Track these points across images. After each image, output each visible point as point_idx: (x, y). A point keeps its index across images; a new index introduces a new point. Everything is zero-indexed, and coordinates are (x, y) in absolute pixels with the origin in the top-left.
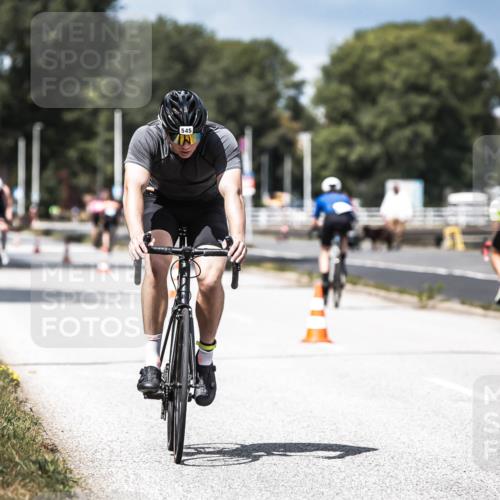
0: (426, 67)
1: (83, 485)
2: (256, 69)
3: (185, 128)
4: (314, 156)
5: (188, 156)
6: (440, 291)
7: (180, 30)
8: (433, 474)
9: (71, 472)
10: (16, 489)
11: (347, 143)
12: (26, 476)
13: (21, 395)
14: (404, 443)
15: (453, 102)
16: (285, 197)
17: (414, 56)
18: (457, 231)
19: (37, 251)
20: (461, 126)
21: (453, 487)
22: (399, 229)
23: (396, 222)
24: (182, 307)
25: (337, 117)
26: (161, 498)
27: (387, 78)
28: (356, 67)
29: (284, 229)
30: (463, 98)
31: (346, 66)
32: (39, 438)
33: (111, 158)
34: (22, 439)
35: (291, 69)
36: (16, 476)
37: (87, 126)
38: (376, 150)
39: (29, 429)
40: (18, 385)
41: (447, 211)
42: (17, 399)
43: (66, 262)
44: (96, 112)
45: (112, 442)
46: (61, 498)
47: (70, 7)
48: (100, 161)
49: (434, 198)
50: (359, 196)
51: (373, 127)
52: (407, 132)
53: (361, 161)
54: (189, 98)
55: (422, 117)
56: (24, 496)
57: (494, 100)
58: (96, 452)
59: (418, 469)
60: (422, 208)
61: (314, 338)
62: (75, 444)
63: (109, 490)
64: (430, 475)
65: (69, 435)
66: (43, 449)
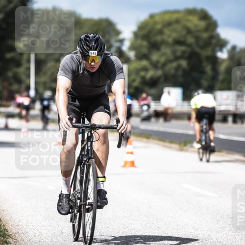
0: (184, 32)
1: (13, 237)
3: (93, 52)
4: (129, 75)
6: (190, 142)
9: (7, 231)
11: (145, 69)
14: (171, 217)
15: (197, 49)
17: (178, 27)
24: (89, 158)
25: (141, 57)
26: (51, 244)
27: (165, 37)
30: (202, 47)
31: (145, 32)
33: (29, 76)
35: (118, 33)
37: (17, 61)
38: (159, 73)
43: (6, 128)
45: (28, 216)
48: (23, 77)
49: (187, 97)
50: (151, 95)
51: (158, 62)
52: (174, 64)
54: (95, 37)
55: (182, 57)
57: (217, 49)
58: (20, 221)
59: (178, 230)
60: (182, 101)
61: (128, 165)
62: (10, 217)
63: (26, 240)
64: (184, 233)
65: (7, 213)
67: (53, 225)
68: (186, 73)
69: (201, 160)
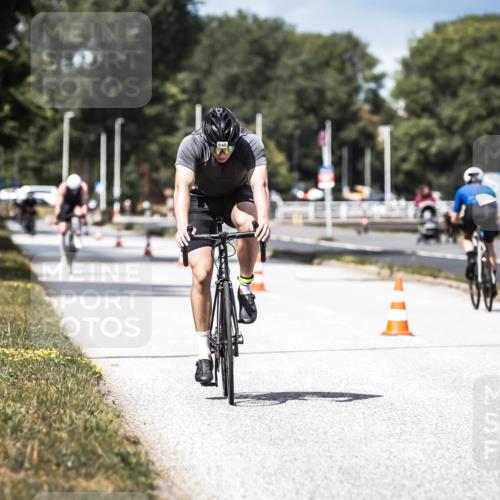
1: (166, 477)
2: (336, 63)
3: (221, 143)
4: (394, 149)
7: (260, 23)
9: (153, 465)
10: (99, 481)
11: (428, 136)
12: (109, 469)
13: (103, 388)
16: (366, 190)
17: (494, 48)
19: (119, 245)
24: (223, 281)
25: (415, 112)
27: (468, 71)
28: (436, 59)
29: (365, 221)
31: (427, 59)
32: (122, 430)
34: (105, 431)
35: (372, 62)
36: (99, 468)
38: (457, 142)
39: (111, 421)
40: (100, 377)
42: (99, 391)
45: (194, 434)
50: (439, 189)
51: (453, 120)
52: (488, 125)
53: (440, 153)
56: (107, 487)
58: (178, 444)
61: (395, 330)
62: (157, 436)
63: (191, 482)
65: (151, 427)
66: (126, 442)
67: (244, 452)
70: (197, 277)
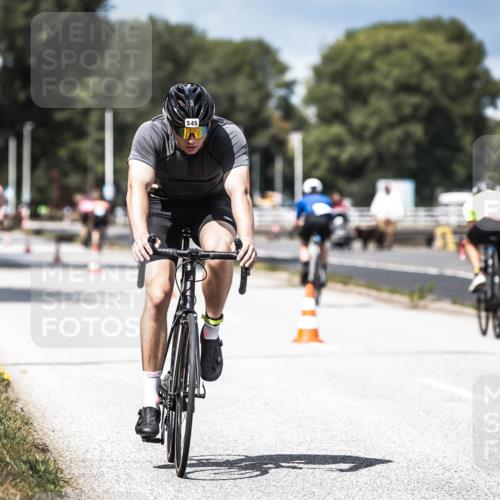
0: (417, 67)
1: (74, 485)
2: (247, 69)
3: (191, 120)
4: (305, 155)
5: (194, 152)
6: (431, 291)
7: (171, 29)
8: (424, 473)
9: (62, 472)
10: (7, 489)
11: (339, 143)
12: (16, 476)
13: (12, 395)
14: (395, 443)
15: (444, 102)
16: (276, 197)
17: (406, 56)
18: (448, 231)
19: (28, 251)
20: (452, 126)
21: (445, 486)
22: (390, 230)
23: (388, 222)
24: (187, 312)
25: (328, 117)
26: (152, 498)
27: (378, 78)
28: (347, 66)
29: (275, 229)
30: (453, 98)
31: (337, 66)
32: (30, 438)
33: (101, 158)
34: (13, 439)
35: (282, 69)
36: (7, 476)
37: (78, 126)
38: (367, 149)
39: (20, 428)
40: (8, 384)
41: (438, 211)
42: (7, 399)
43: (57, 262)
44: (86, 112)
45: (102, 442)
46: (52, 498)
47: (61, 6)
48: (91, 160)
49: (425, 198)
50: (351, 195)
51: (364, 127)
52: (398, 132)
53: (352, 160)
54: (195, 90)
55: (414, 117)
56: (16, 496)
57: (486, 100)
58: (87, 452)
59: (409, 469)
60: (414, 208)
61: (305, 337)
62: (66, 444)
63: (100, 490)
64: (421, 475)
65: (60, 435)
66: (34, 449)
68: (421, 150)
69: (484, 333)
70: (151, 299)
